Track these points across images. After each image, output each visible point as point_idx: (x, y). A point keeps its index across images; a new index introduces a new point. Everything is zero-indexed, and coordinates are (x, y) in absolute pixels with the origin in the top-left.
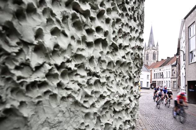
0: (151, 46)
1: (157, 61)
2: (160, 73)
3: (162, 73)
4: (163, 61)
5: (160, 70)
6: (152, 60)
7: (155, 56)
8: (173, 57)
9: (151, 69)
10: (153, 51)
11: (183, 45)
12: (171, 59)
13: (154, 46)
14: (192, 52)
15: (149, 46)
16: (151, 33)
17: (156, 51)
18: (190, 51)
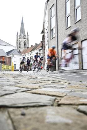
0: (22, 35)
1: (28, 48)
2: (30, 57)
3: (32, 57)
4: (32, 47)
5: (30, 54)
6: (24, 48)
7: (26, 45)
8: (40, 44)
9: (23, 54)
10: (25, 40)
11: (46, 26)
12: (38, 45)
13: (25, 35)
14: (53, 29)
15: (20, 35)
16: (22, 23)
17: (27, 40)
18: (51, 29)
